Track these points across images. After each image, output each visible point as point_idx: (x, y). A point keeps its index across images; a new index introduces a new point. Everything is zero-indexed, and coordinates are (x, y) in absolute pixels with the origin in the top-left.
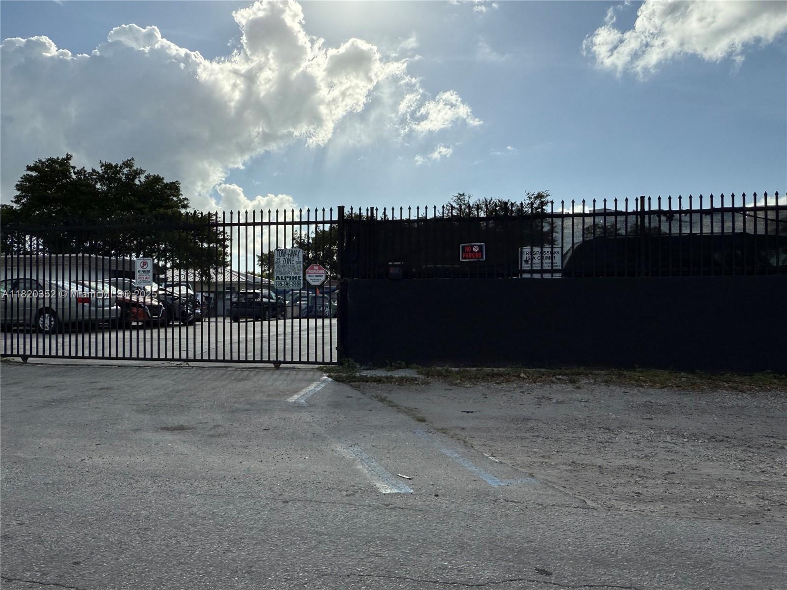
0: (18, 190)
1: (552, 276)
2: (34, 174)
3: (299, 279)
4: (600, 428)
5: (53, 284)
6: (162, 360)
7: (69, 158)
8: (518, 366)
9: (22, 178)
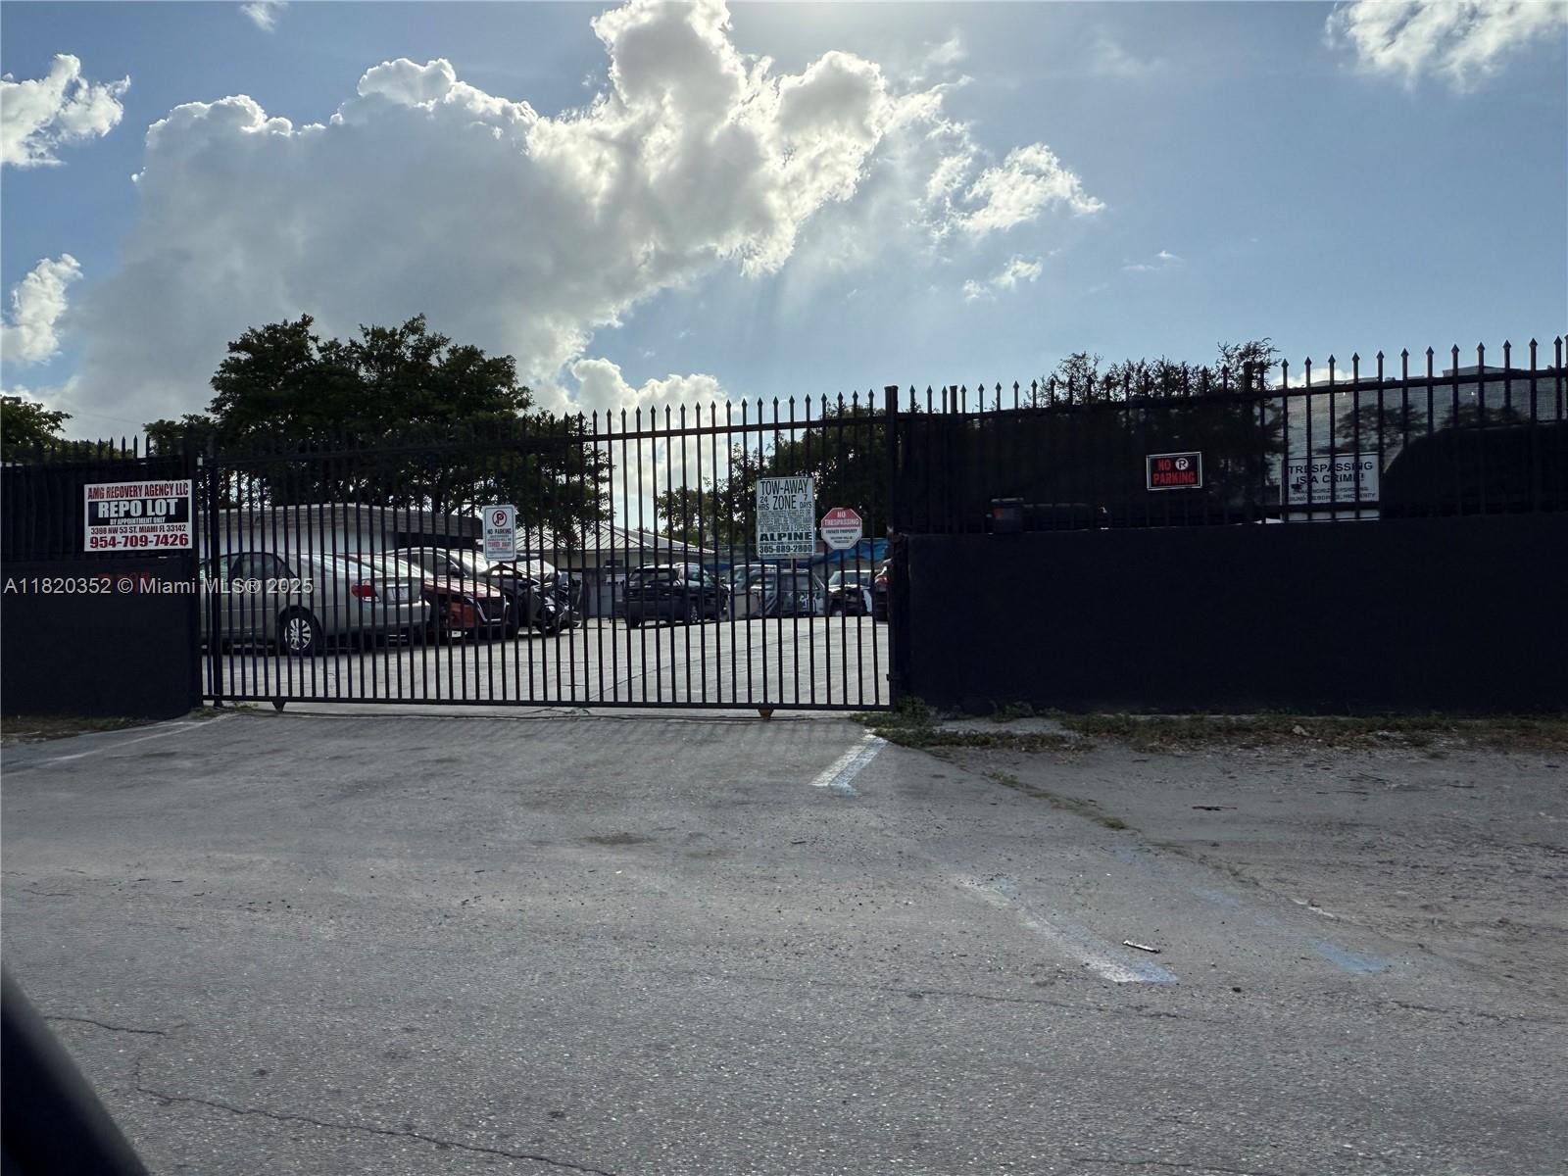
0: (217, 388)
1: (1358, 517)
2: (243, 356)
3: (807, 538)
4: (1531, 845)
5: (305, 561)
6: (538, 704)
7: (306, 321)
8: (1282, 710)
9: (222, 365)
